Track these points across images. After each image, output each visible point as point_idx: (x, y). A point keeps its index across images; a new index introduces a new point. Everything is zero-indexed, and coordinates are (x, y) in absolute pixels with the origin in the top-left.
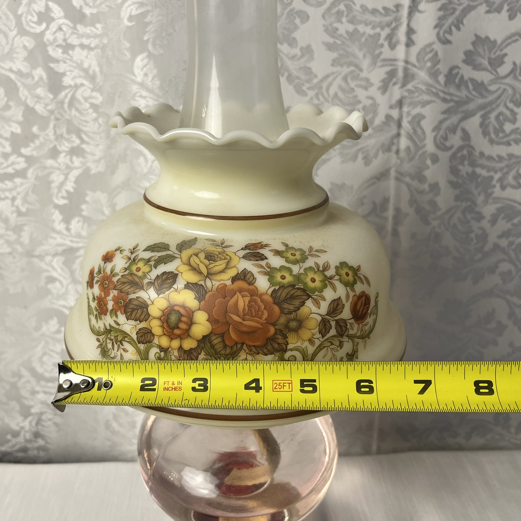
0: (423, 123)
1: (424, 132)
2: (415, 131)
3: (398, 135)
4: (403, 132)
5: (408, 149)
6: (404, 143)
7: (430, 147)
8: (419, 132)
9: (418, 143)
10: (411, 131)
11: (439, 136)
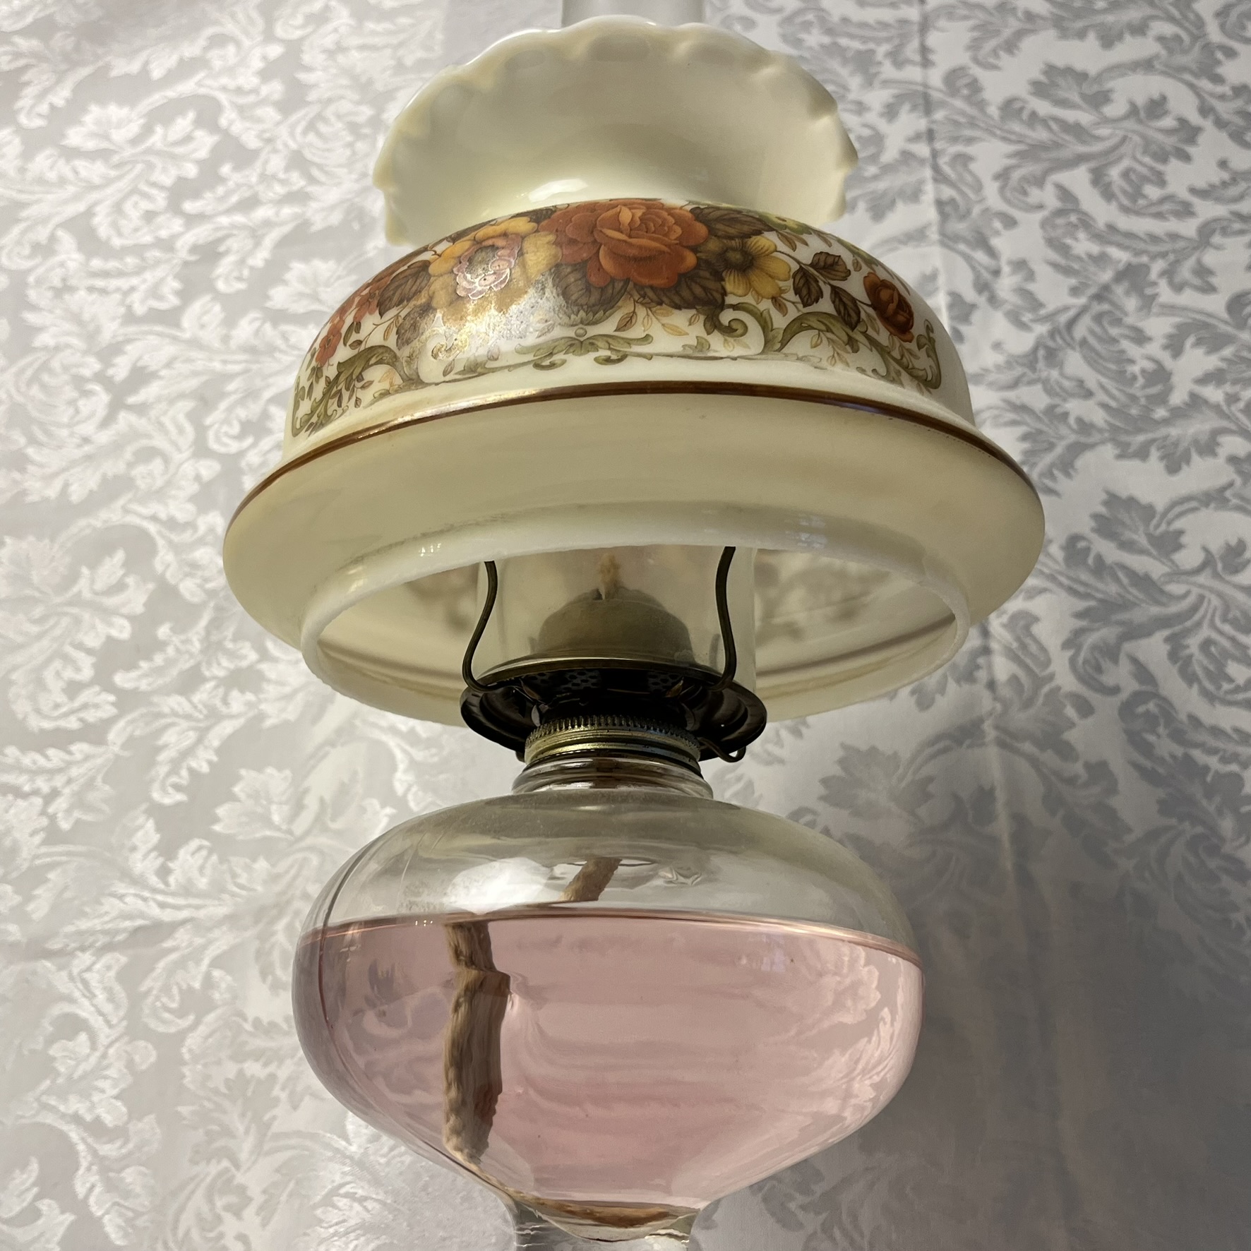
0: (1038, 630)
1: (1043, 649)
2: (1024, 646)
3: (986, 651)
4: (994, 646)
5: (1014, 680)
6: (1002, 668)
7: (1066, 680)
8: (1033, 648)
9: (1037, 670)
10: (1015, 645)
11: (1080, 660)
